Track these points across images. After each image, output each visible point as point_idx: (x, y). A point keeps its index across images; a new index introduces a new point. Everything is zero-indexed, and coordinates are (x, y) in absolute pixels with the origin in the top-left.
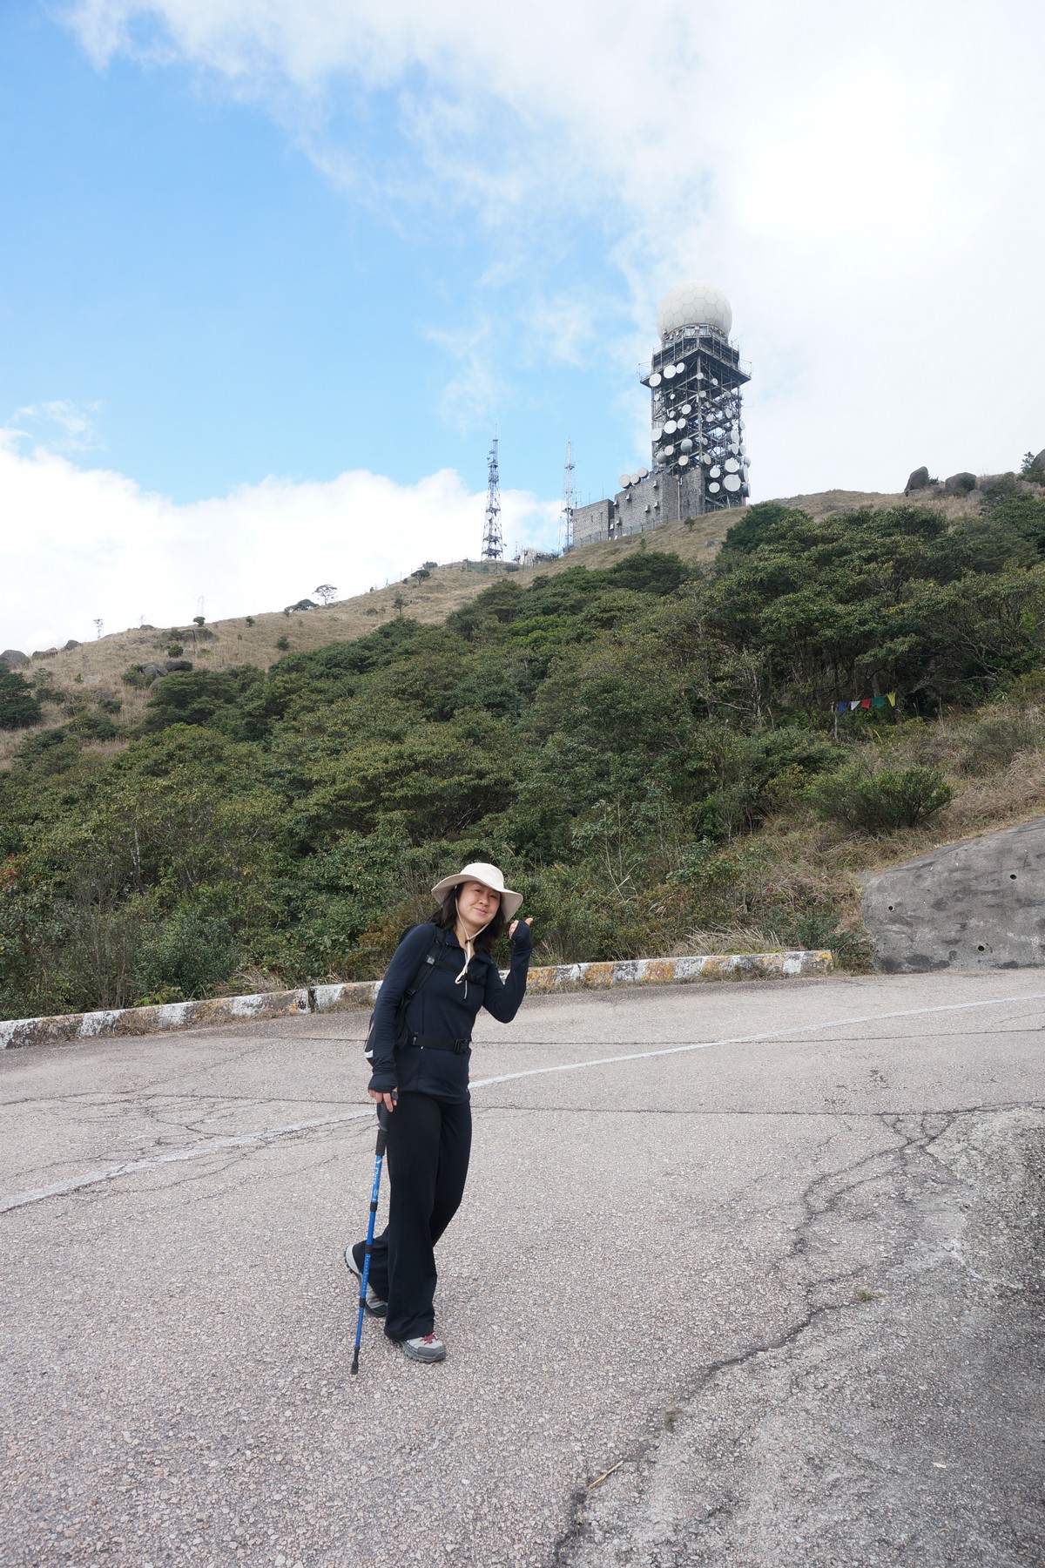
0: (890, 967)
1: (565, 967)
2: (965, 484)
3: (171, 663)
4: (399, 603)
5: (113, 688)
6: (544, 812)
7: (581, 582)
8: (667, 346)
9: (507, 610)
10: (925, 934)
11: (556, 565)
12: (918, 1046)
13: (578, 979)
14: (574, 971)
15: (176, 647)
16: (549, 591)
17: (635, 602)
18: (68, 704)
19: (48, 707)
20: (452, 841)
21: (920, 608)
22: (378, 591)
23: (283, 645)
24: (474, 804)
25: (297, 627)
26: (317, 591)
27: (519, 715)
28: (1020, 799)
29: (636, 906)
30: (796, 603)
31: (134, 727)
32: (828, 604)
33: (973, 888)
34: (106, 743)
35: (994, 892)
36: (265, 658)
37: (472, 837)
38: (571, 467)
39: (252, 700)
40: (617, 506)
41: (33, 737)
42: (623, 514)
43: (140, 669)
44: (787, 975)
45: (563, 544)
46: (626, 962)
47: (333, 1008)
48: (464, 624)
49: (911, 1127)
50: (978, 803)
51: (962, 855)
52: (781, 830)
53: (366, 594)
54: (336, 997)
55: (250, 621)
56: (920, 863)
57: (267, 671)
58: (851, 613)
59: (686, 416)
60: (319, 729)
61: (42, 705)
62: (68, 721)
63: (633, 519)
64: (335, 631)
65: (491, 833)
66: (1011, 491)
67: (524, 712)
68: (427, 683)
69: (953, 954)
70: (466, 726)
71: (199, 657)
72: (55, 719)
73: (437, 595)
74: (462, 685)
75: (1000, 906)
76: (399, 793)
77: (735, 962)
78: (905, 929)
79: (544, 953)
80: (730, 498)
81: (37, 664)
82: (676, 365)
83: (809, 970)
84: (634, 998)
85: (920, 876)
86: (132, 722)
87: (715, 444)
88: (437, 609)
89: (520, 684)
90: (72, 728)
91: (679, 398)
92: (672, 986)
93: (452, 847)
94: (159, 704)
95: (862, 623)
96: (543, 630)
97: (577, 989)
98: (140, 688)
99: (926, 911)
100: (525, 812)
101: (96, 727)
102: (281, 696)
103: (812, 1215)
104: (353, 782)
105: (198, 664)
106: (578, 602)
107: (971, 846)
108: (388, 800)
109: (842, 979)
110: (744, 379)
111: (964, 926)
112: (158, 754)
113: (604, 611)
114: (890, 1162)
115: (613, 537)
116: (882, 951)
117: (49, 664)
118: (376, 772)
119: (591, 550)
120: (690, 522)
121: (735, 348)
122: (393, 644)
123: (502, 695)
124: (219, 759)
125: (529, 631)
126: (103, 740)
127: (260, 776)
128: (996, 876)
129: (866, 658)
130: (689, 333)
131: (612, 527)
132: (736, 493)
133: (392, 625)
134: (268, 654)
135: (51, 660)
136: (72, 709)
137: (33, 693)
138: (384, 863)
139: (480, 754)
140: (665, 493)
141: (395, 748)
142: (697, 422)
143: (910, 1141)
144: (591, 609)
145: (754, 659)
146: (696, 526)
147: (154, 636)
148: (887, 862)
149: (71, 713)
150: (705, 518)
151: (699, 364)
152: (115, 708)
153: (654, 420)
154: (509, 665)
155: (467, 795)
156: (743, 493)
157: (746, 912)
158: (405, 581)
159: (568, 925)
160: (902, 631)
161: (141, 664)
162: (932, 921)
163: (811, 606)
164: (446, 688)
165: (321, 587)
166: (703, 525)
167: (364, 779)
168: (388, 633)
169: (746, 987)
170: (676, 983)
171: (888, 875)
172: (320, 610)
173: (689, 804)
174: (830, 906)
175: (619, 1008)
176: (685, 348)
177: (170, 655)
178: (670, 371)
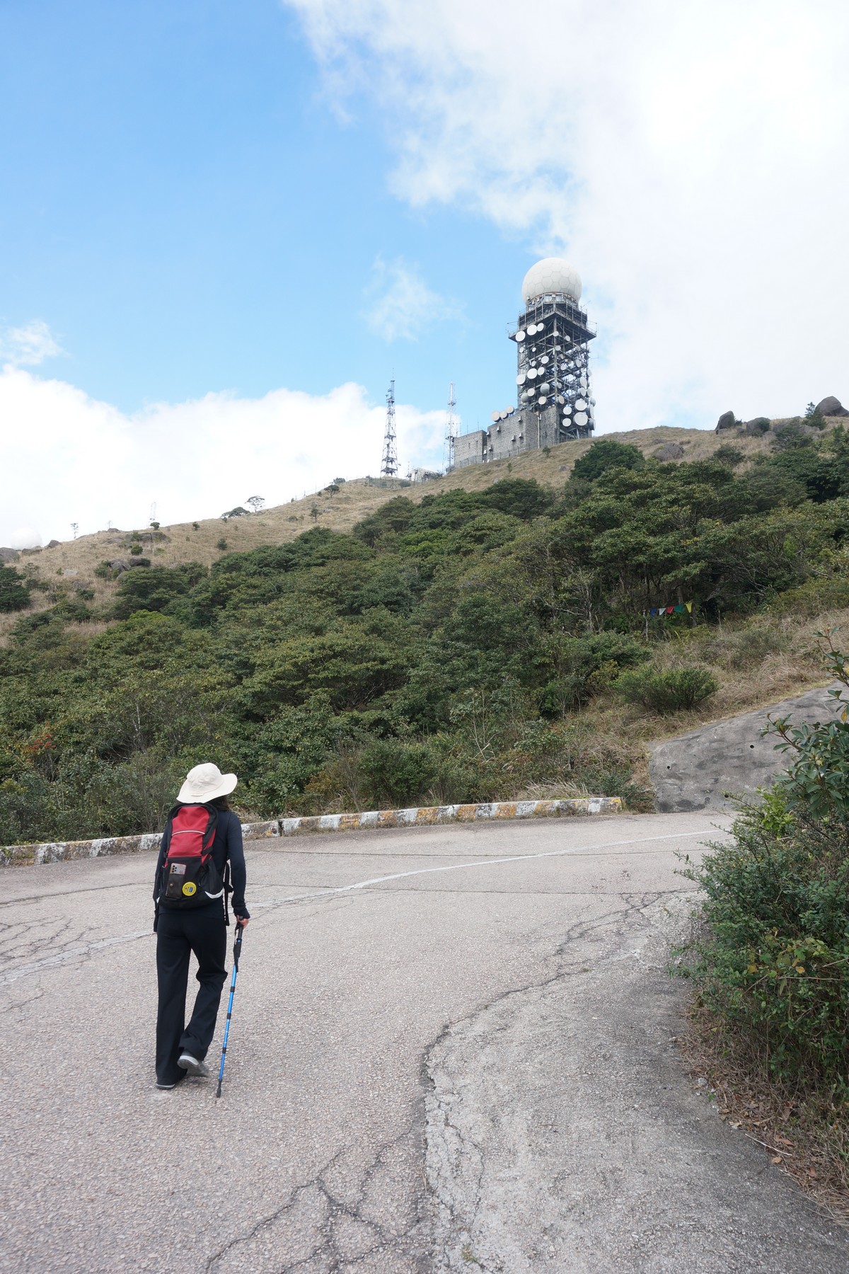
0: (665, 808)
1: (444, 807)
2: (762, 426)
3: (133, 560)
4: (315, 513)
5: (87, 579)
6: (430, 691)
7: (460, 502)
8: (530, 310)
9: (401, 522)
10: (690, 785)
11: (440, 482)
12: (656, 857)
13: (453, 815)
14: (449, 810)
15: (137, 547)
16: (433, 509)
17: (501, 523)
18: (52, 592)
19: (36, 594)
20: (362, 711)
21: (708, 542)
22: (297, 502)
23: (222, 546)
24: (377, 683)
25: (233, 531)
26: (249, 501)
27: (411, 611)
28: (763, 691)
29: (494, 764)
30: (618, 536)
31: (105, 612)
32: (641, 537)
33: (725, 754)
34: (83, 623)
35: (738, 757)
36: (208, 557)
37: (376, 709)
38: (453, 404)
39: (201, 593)
40: (489, 436)
41: (24, 619)
42: (494, 442)
43: (109, 564)
44: (591, 814)
45: (447, 465)
46: (484, 804)
47: (294, 833)
48: (368, 532)
49: (636, 901)
50: (736, 692)
51: (719, 731)
52: (601, 708)
53: (288, 504)
54: (296, 826)
55: (196, 526)
56: (690, 736)
57: (210, 567)
58: (659, 544)
59: (545, 366)
60: (259, 622)
61: (31, 593)
62: (52, 606)
63: (502, 446)
64: (264, 534)
65: (390, 706)
66: (795, 434)
67: (415, 609)
68: (340, 585)
69: (708, 799)
70: (372, 622)
71: (155, 555)
72: (41, 604)
73: (345, 506)
74: (367, 587)
75: (741, 767)
76: (322, 675)
77: (556, 805)
78: (677, 782)
79: (429, 797)
80: (579, 430)
81: (26, 560)
82: (537, 324)
83: (606, 810)
84: (489, 828)
85: (690, 745)
86: (103, 607)
87: (568, 387)
88: (345, 517)
89: (413, 585)
90: (55, 611)
91: (539, 351)
92: (514, 821)
93: (361, 716)
94: (125, 594)
95: (667, 551)
96: (430, 541)
97: (451, 822)
98: (109, 580)
99: (692, 770)
100: (416, 691)
101: (74, 611)
102: (224, 590)
103: (570, 939)
104: (287, 666)
105: (155, 560)
106: (458, 519)
107: (726, 725)
108: (313, 680)
109: (626, 816)
110: (590, 336)
111: (716, 781)
112: (131, 637)
113: (477, 530)
114: (619, 916)
115: (486, 460)
116: (661, 797)
117: (36, 560)
118: (305, 659)
119: (468, 471)
120: (547, 450)
121: (584, 312)
122: (311, 548)
123: (398, 595)
124: (179, 642)
125: (418, 542)
126: (80, 622)
127: (214, 658)
128: (740, 746)
129: (669, 578)
130: (548, 300)
131: (485, 452)
132: (584, 427)
133: (311, 533)
134: (210, 553)
135: (37, 556)
136: (55, 596)
137: (23, 583)
138: (315, 731)
139: (382, 644)
140: (528, 426)
141: (318, 640)
142: (553, 369)
143: (633, 907)
144: (467, 527)
145: (585, 578)
146: (552, 453)
147: (119, 538)
148: (669, 734)
149: (54, 599)
150: (560, 446)
151: (555, 324)
152: (89, 596)
153: (519, 368)
154: (403, 570)
155: (372, 676)
156: (590, 427)
157: (570, 769)
158: (320, 494)
159: (446, 778)
160: (696, 557)
161: (110, 560)
162: (695, 777)
163: (629, 538)
164: (355, 588)
165: (252, 498)
166: (557, 453)
167: (295, 665)
168: (307, 540)
169: (562, 821)
170: (517, 818)
171: (668, 744)
172: (251, 517)
173: (535, 688)
174: (626, 767)
175: (478, 834)
176: (544, 311)
177: (133, 553)
178: (533, 330)
